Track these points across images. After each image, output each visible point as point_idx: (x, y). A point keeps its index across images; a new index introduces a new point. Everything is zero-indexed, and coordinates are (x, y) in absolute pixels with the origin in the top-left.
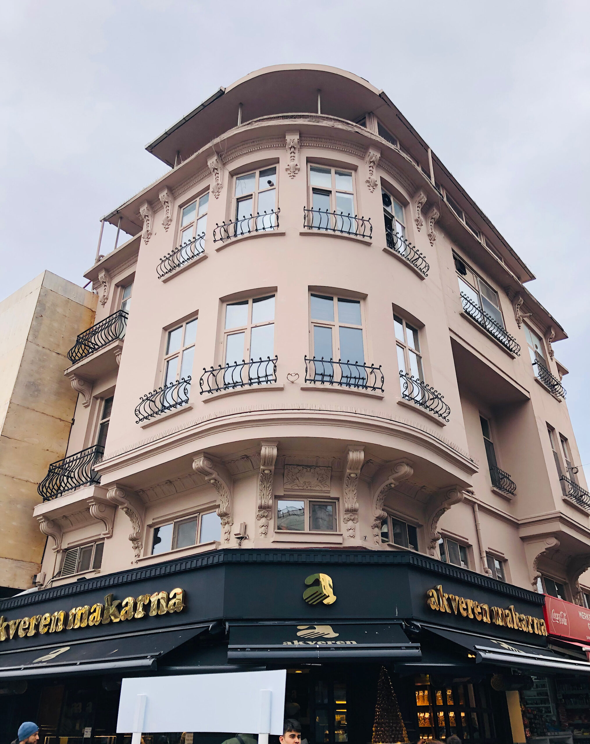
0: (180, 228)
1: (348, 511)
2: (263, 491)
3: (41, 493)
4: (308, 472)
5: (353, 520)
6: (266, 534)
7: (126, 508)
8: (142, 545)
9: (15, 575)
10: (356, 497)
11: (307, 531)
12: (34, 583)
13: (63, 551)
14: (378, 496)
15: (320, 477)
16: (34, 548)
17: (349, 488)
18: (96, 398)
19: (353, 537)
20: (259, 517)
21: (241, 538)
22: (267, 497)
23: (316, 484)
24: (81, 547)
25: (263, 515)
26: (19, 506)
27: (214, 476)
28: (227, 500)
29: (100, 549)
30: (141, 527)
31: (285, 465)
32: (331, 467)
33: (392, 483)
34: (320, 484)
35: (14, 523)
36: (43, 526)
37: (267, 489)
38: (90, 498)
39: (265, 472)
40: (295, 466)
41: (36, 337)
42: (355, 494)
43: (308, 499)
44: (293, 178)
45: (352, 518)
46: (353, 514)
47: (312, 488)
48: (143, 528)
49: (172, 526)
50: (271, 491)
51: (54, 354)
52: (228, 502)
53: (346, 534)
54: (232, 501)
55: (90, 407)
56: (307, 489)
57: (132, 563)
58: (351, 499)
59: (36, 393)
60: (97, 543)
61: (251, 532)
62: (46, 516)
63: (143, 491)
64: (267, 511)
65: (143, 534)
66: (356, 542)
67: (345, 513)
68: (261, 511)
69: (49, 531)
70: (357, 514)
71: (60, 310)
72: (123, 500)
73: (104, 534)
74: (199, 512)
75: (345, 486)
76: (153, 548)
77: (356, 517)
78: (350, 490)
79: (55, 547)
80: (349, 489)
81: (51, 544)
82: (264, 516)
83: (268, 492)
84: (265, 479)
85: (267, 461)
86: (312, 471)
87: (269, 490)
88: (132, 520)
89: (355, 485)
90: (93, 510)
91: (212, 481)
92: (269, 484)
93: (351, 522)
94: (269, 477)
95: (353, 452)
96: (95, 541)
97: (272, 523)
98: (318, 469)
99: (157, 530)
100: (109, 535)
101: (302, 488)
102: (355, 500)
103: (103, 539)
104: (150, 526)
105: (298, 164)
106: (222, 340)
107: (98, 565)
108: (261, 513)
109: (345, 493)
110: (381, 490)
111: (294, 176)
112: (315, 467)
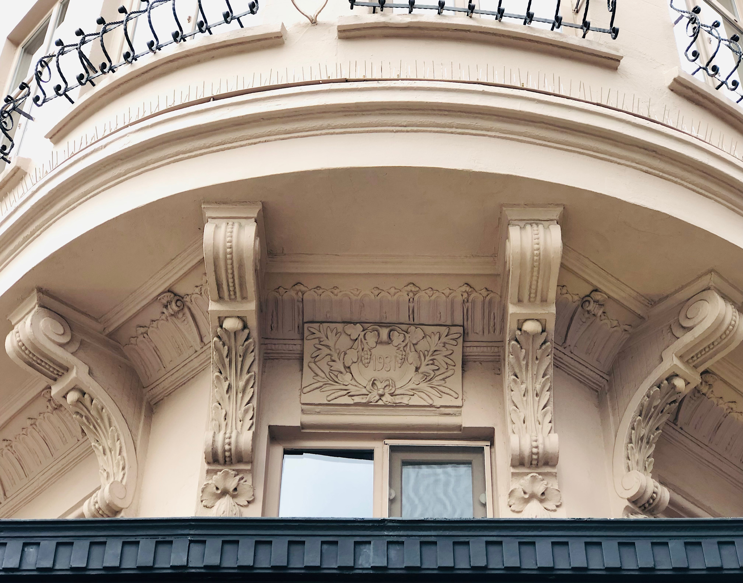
1: (521, 464)
2: (225, 403)
4: (381, 343)
5: (541, 498)
10: (548, 418)
14: (633, 428)
15: (424, 363)
17: (522, 383)
20: (210, 497)
22: (239, 424)
23: (412, 386)
25: (221, 487)
27: (74, 376)
28: (121, 463)
31: (304, 323)
32: (463, 326)
33: (677, 375)
34: (424, 386)
37: (240, 395)
39: (225, 325)
40: (340, 326)
42: (545, 406)
43: (387, 441)
45: (539, 489)
46: (539, 474)
47: (398, 400)
50: (255, 402)
52: (123, 468)
56: (380, 403)
58: (530, 421)
64: (238, 472)
67: (513, 470)
68: (215, 472)
70: (555, 475)
75: (508, 377)
77: (553, 484)
78: (526, 391)
80: (523, 387)
82: (225, 493)
83: (243, 408)
84: (228, 355)
85: (226, 276)
86: (395, 343)
87: (247, 399)
89: (542, 372)
91: (71, 398)
92: (246, 377)
94: (241, 350)
95: (522, 228)
98: (416, 334)
101: (364, 401)
102: (547, 427)
108: (217, 479)
109: (508, 403)
110: (642, 405)
112: (404, 327)
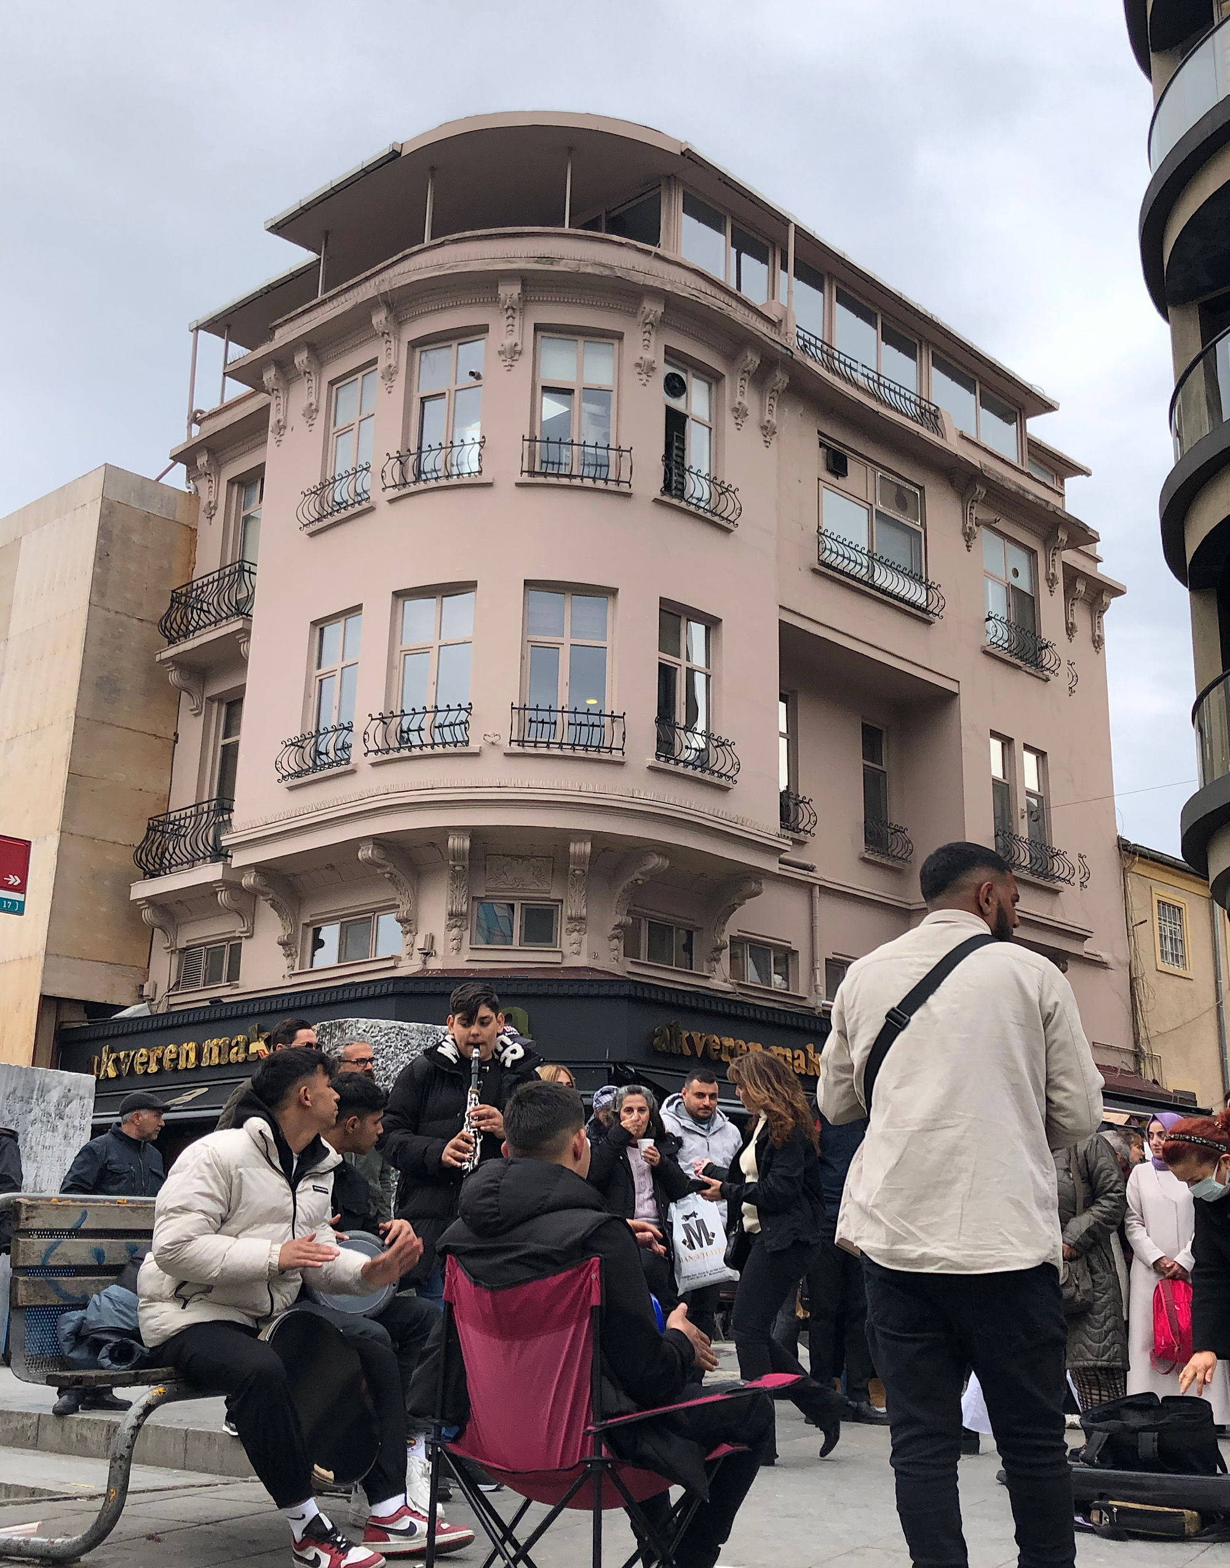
0: (333, 430)
1: (571, 919)
2: (455, 892)
3: (139, 863)
4: (519, 864)
5: (579, 931)
6: (458, 949)
7: (270, 899)
8: (296, 951)
9: (113, 985)
11: (516, 944)
12: (141, 998)
13: (180, 952)
14: (620, 896)
15: (537, 872)
16: (134, 945)
18: (211, 699)
19: (578, 953)
20: (450, 928)
21: (427, 954)
22: (460, 900)
23: (530, 881)
24: (208, 947)
25: (454, 924)
26: (107, 883)
27: (388, 869)
28: (409, 901)
29: (236, 951)
30: (294, 925)
31: (487, 855)
32: (553, 858)
33: (639, 879)
34: (536, 881)
35: (103, 909)
36: (147, 914)
37: (461, 888)
38: (216, 882)
39: (455, 868)
40: (502, 857)
41: (102, 594)
42: (583, 896)
43: (520, 901)
44: (509, 370)
45: (579, 928)
46: (579, 923)
47: (524, 887)
48: (297, 926)
49: (338, 927)
50: (465, 891)
51: (135, 621)
52: (410, 903)
53: (567, 949)
54: (416, 904)
55: (203, 716)
57: (284, 977)
58: (577, 902)
59: (114, 695)
60: (231, 943)
61: (439, 947)
62: (151, 901)
63: (294, 875)
64: (461, 919)
65: (297, 934)
66: (582, 961)
67: (568, 921)
68: (452, 919)
69: (156, 921)
70: (585, 922)
71: (135, 538)
72: (266, 889)
73: (242, 932)
74: (374, 911)
75: (570, 886)
76: (313, 955)
77: (584, 926)
78: (577, 890)
79: (168, 945)
80: (575, 888)
81: (160, 942)
82: (455, 926)
83: (462, 894)
84: (455, 877)
85: (457, 855)
86: (525, 863)
87: (462, 891)
88: (280, 916)
89: (582, 885)
90: (222, 897)
91: (387, 876)
92: (463, 882)
93: (575, 933)
94: (462, 875)
95: (574, 843)
96: (228, 940)
97: (467, 935)
98: (533, 860)
99: (317, 931)
100: (248, 934)
101: (511, 887)
102: (582, 903)
103: (240, 938)
104: (307, 925)
105: (519, 343)
106: (396, 663)
107: (234, 974)
108: (452, 921)
109: (570, 894)
110: (623, 889)
111: (511, 366)
112: (529, 858)
